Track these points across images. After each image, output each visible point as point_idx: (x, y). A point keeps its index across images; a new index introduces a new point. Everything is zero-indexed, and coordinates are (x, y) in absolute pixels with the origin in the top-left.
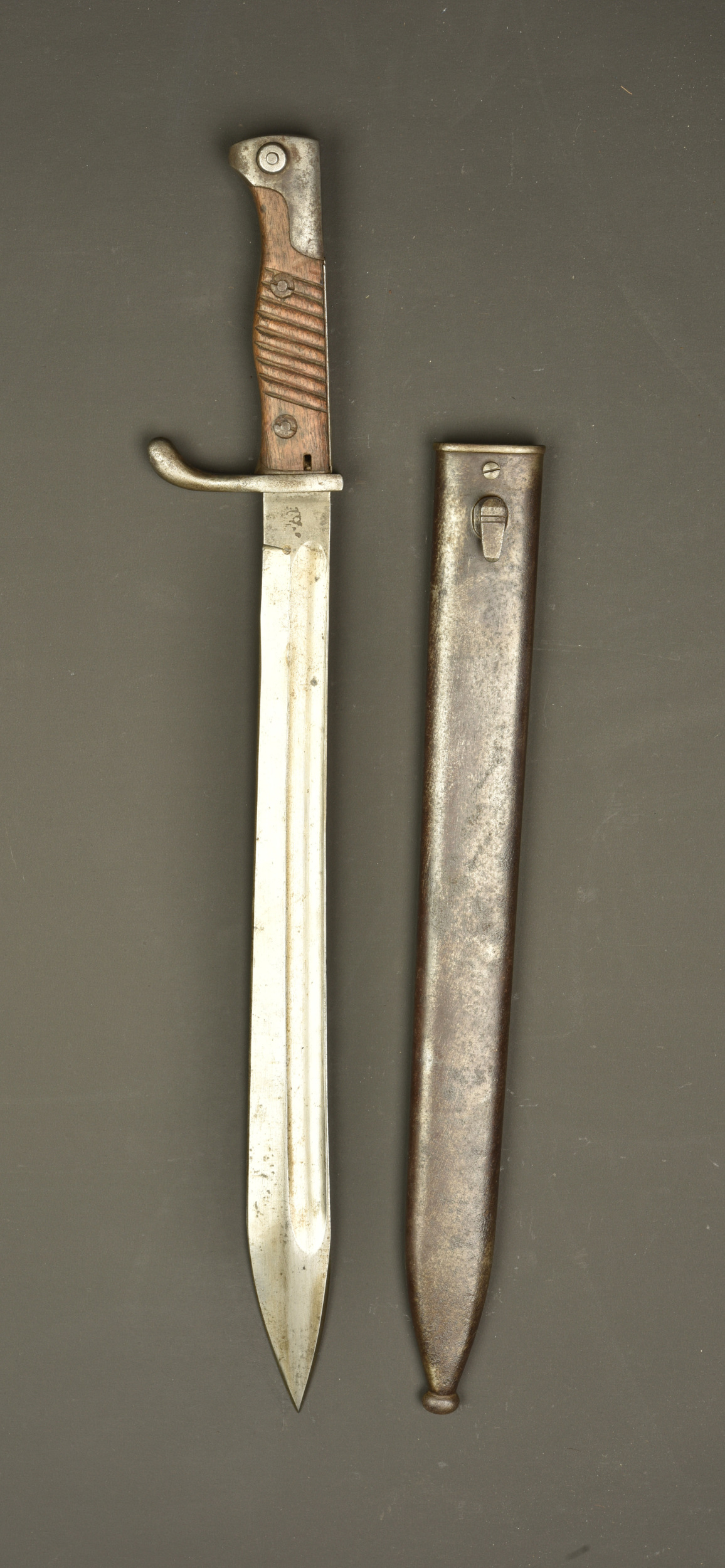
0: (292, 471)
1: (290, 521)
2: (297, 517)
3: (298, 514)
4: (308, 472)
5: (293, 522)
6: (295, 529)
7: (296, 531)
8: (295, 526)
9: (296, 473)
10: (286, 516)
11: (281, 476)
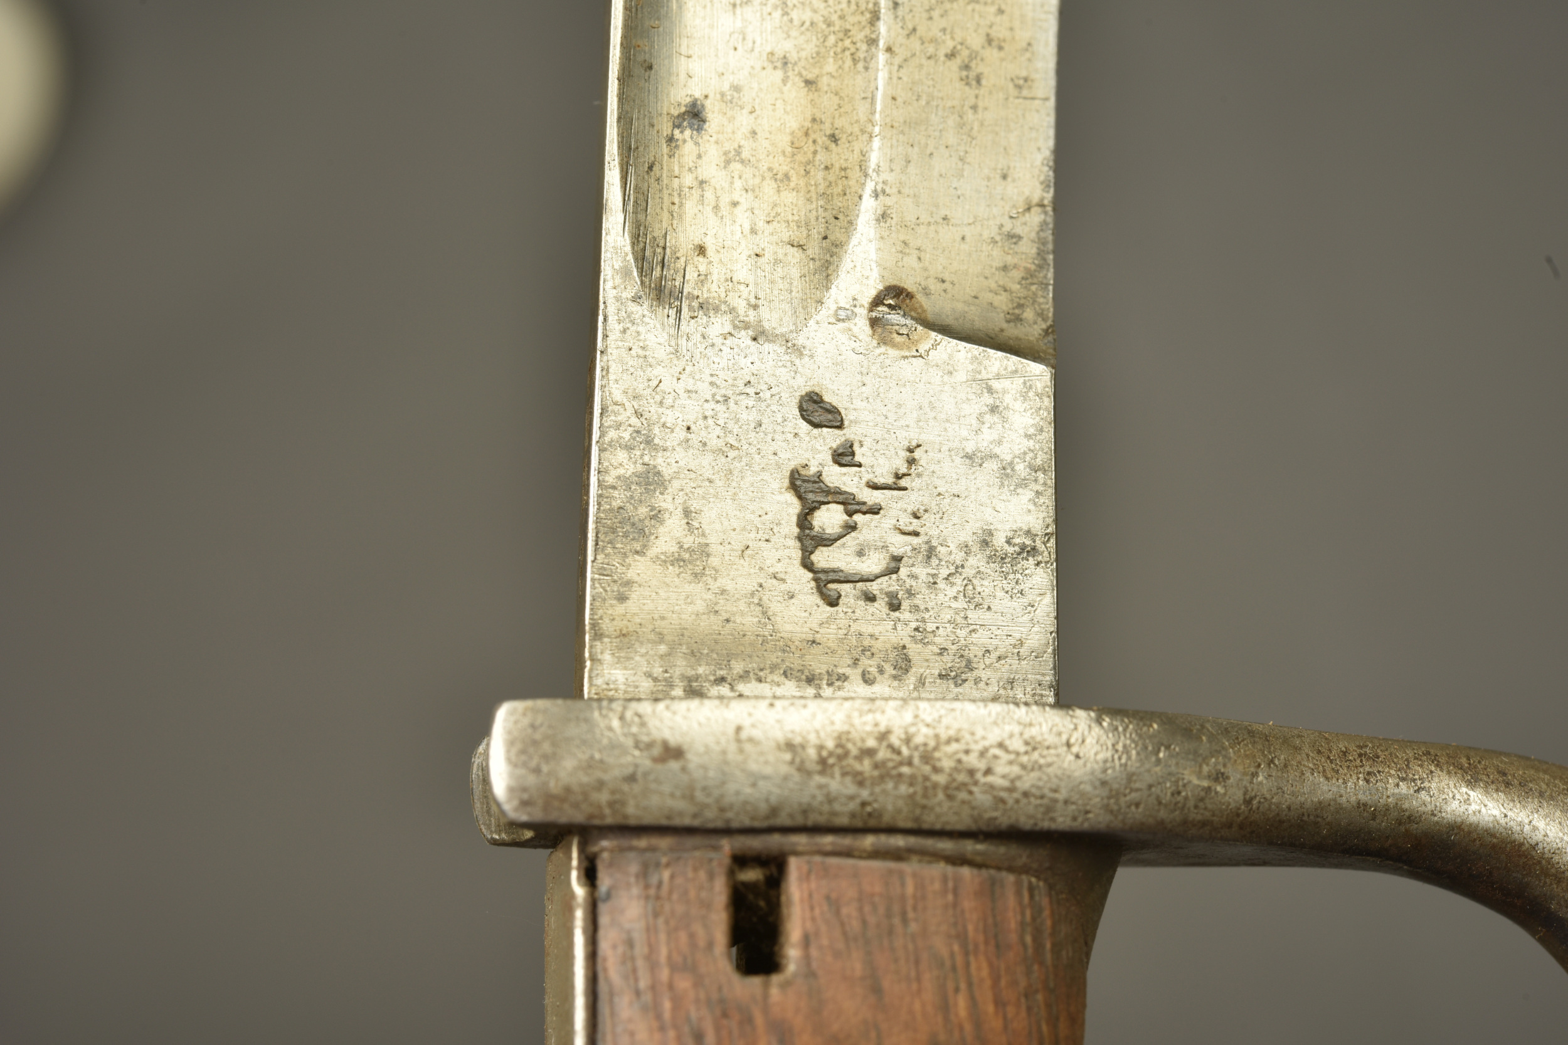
0: (876, 854)
1: (875, 510)
2: (826, 541)
3: (823, 558)
4: (755, 844)
5: (851, 505)
6: (844, 456)
7: (831, 438)
8: (836, 477)
9: (846, 841)
10: (900, 544)
11: (963, 822)
